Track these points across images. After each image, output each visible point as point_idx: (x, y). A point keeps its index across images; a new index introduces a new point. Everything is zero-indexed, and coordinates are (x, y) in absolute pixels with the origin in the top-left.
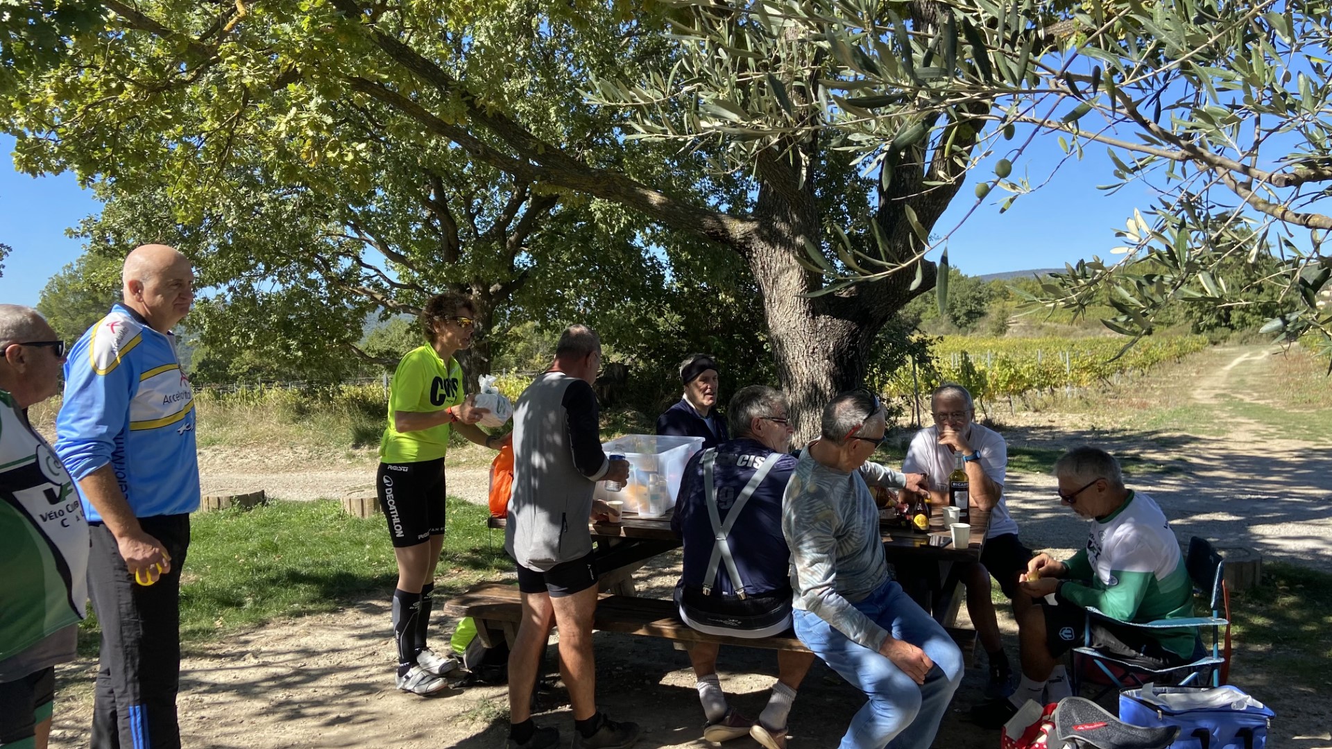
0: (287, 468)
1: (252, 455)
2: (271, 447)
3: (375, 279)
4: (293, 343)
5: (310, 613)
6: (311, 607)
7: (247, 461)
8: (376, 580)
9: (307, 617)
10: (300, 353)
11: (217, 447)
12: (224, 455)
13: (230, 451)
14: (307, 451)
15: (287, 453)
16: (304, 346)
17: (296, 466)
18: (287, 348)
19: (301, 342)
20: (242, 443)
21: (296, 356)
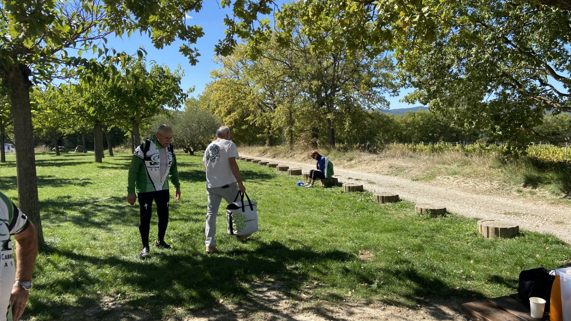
0: (484, 193)
1: (471, 182)
2: (481, 180)
3: (548, 92)
4: (498, 127)
5: (397, 304)
6: (402, 300)
7: (467, 185)
8: (455, 291)
9: (393, 307)
10: (500, 133)
11: (456, 176)
12: (458, 181)
13: (462, 179)
14: (498, 184)
15: (487, 184)
16: (503, 128)
17: (489, 192)
18: (494, 130)
19: (501, 127)
20: (469, 176)
21: (498, 134)
